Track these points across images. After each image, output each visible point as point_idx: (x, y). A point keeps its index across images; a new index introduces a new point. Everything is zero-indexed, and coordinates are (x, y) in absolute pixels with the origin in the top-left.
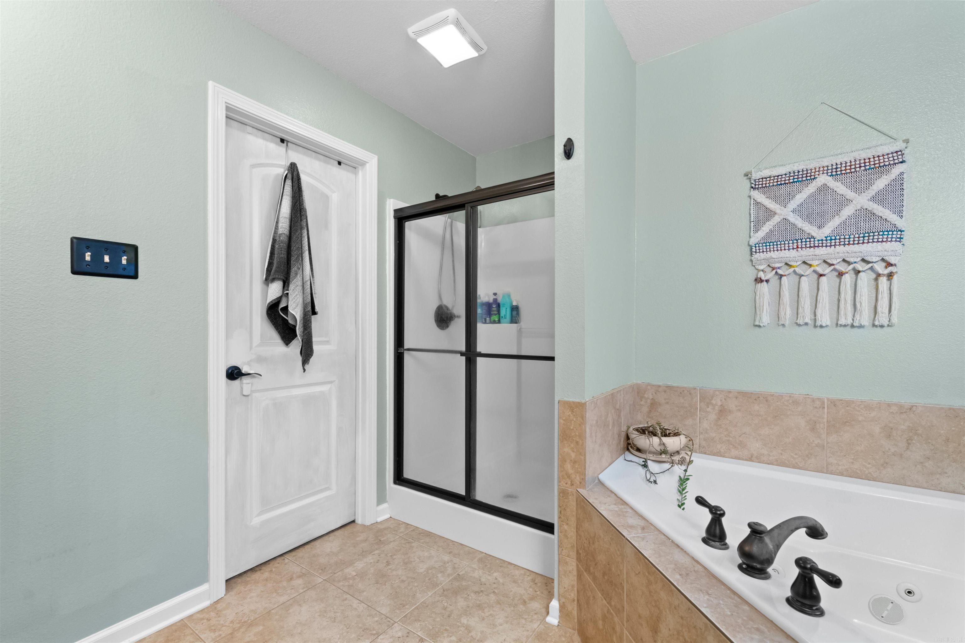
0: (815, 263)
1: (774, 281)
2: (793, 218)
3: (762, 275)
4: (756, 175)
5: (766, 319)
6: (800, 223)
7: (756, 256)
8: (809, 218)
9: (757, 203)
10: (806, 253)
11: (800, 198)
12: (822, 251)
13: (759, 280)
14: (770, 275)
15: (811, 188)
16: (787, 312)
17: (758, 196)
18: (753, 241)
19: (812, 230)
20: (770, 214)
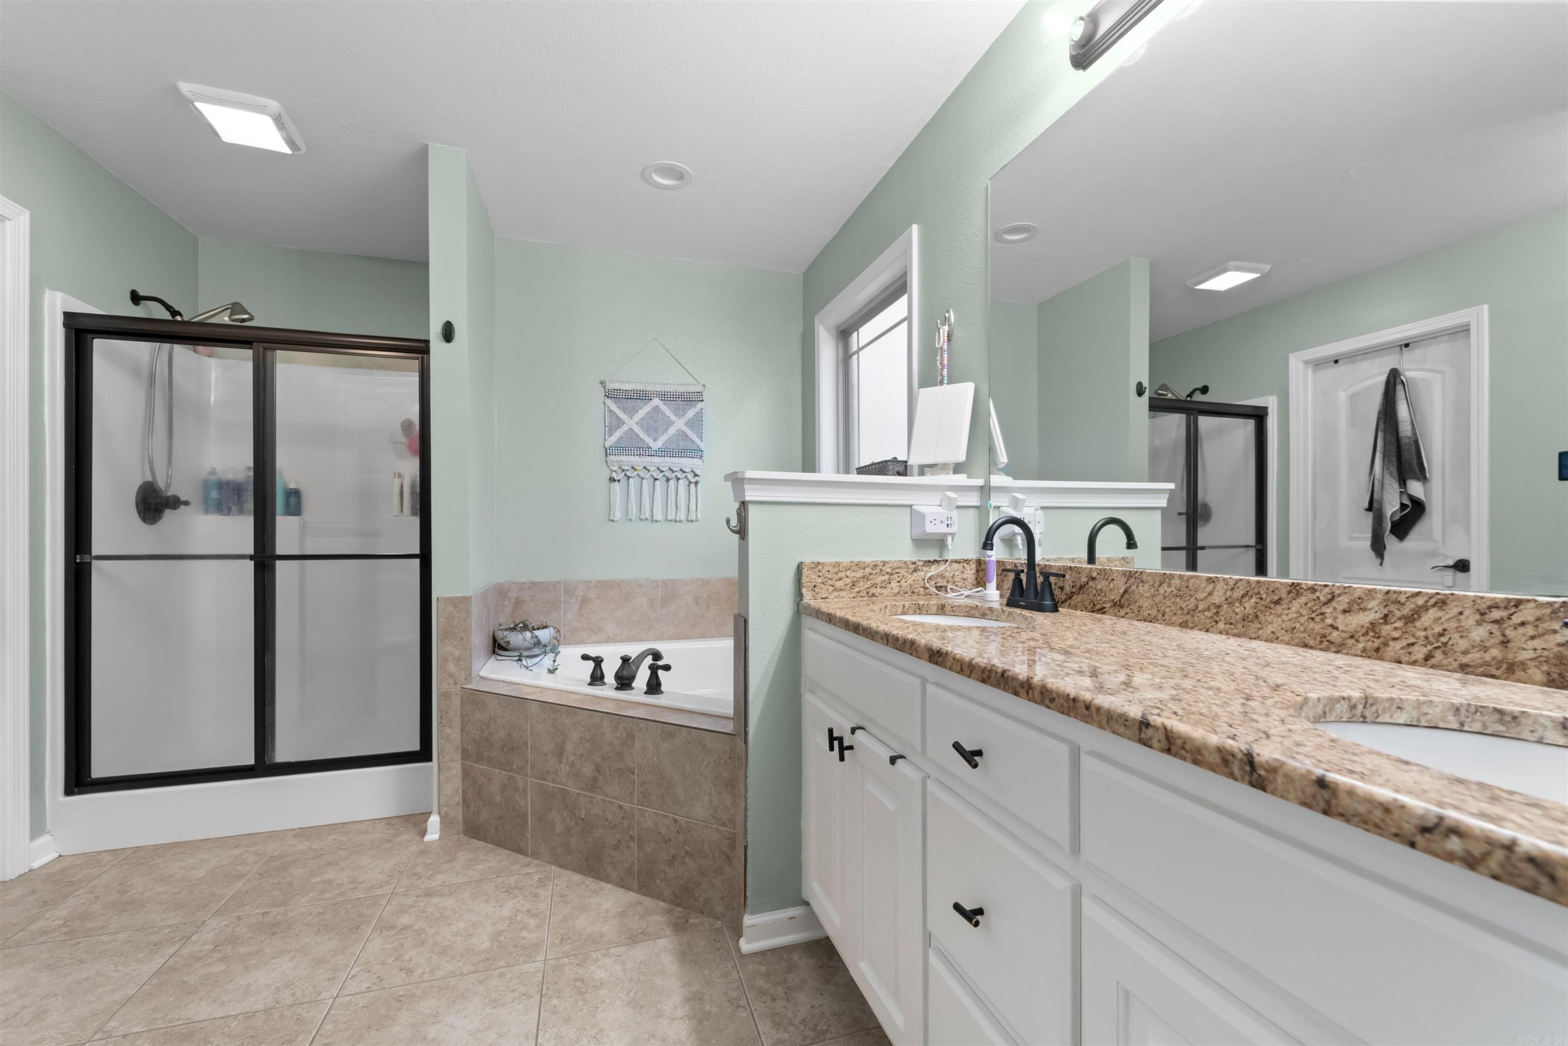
0: (652, 469)
1: (624, 481)
2: (637, 429)
3: (614, 475)
4: (610, 386)
5: (618, 514)
6: (642, 435)
7: (610, 458)
8: (647, 431)
9: (611, 411)
10: (646, 460)
11: (642, 413)
12: (656, 460)
13: (612, 480)
14: (621, 476)
15: (648, 408)
16: (634, 508)
17: (609, 402)
18: (608, 444)
19: (649, 441)
20: (620, 423)
